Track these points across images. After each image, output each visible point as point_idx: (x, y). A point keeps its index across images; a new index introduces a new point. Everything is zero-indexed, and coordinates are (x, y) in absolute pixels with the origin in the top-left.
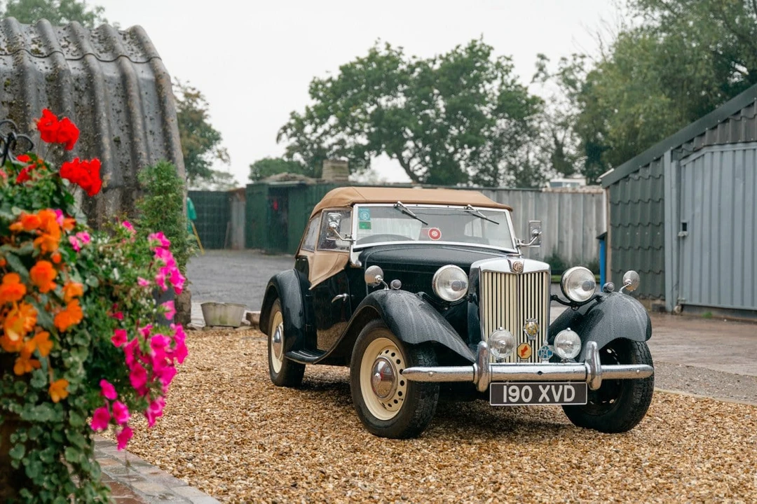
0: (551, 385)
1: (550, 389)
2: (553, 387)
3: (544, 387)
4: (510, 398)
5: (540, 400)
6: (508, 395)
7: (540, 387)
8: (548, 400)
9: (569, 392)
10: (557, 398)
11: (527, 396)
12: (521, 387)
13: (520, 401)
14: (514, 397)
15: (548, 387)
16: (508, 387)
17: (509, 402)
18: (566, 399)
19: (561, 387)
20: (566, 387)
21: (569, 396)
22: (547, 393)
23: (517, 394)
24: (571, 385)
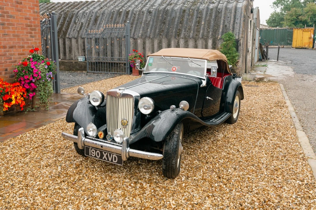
0: (108, 153)
1: (107, 154)
2: (108, 154)
3: (105, 153)
4: (92, 154)
5: (103, 158)
6: (91, 153)
7: (103, 153)
8: (106, 159)
9: (115, 157)
10: (110, 159)
11: (98, 155)
12: (96, 151)
13: (95, 157)
14: (93, 154)
15: (106, 153)
16: (91, 149)
17: (91, 156)
18: (114, 161)
19: (112, 155)
20: (114, 156)
21: (115, 160)
22: (106, 156)
23: (94, 153)
24: (116, 155)
